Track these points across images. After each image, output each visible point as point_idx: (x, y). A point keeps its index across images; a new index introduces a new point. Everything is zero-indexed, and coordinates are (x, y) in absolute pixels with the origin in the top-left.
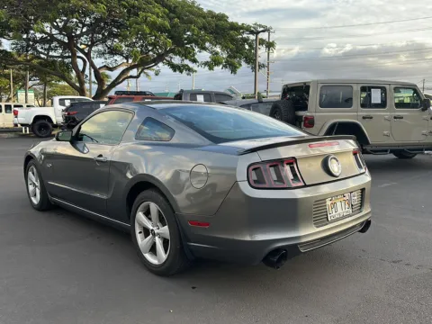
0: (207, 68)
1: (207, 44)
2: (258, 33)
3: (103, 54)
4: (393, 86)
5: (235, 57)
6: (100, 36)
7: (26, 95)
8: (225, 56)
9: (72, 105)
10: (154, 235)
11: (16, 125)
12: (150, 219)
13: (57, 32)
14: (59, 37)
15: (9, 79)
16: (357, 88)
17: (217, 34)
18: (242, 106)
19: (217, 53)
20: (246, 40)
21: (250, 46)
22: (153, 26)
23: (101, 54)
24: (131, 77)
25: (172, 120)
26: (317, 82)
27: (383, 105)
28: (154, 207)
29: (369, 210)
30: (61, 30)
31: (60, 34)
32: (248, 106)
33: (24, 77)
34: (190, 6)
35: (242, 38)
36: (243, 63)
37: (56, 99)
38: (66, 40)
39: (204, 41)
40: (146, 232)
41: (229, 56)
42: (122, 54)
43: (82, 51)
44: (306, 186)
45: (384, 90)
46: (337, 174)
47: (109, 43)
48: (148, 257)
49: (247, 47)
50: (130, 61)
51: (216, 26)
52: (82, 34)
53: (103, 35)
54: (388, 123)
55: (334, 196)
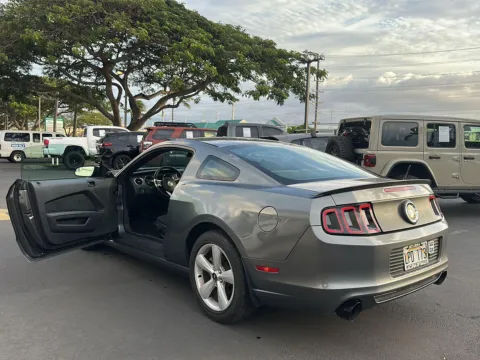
0: (252, 97)
1: (253, 73)
2: (309, 62)
3: (140, 81)
4: (463, 124)
5: (282, 87)
6: (137, 62)
7: (55, 123)
8: (271, 85)
9: (107, 136)
10: (216, 279)
11: (46, 156)
12: (211, 262)
13: (92, 56)
14: (93, 62)
15: (37, 106)
16: (422, 125)
17: (264, 61)
18: (294, 142)
19: (263, 82)
20: (294, 69)
21: (299, 74)
22: (197, 52)
23: (137, 82)
24: (169, 106)
25: (237, 159)
26: (379, 118)
27: (452, 143)
28: (217, 250)
29: (446, 260)
30: (96, 56)
31: (95, 58)
32: (300, 142)
33: (53, 104)
34: (234, 32)
35: (291, 67)
36: (290, 93)
37: (90, 129)
38: (101, 65)
39: (249, 69)
40: (206, 276)
41: (276, 85)
42: (159, 82)
43: (117, 77)
44: (382, 233)
45: (453, 128)
46: (414, 221)
47: (145, 70)
48: (209, 303)
49: (295, 76)
50: (168, 89)
51: (263, 53)
52: (118, 60)
53: (140, 61)
54: (457, 164)
55: (410, 244)
